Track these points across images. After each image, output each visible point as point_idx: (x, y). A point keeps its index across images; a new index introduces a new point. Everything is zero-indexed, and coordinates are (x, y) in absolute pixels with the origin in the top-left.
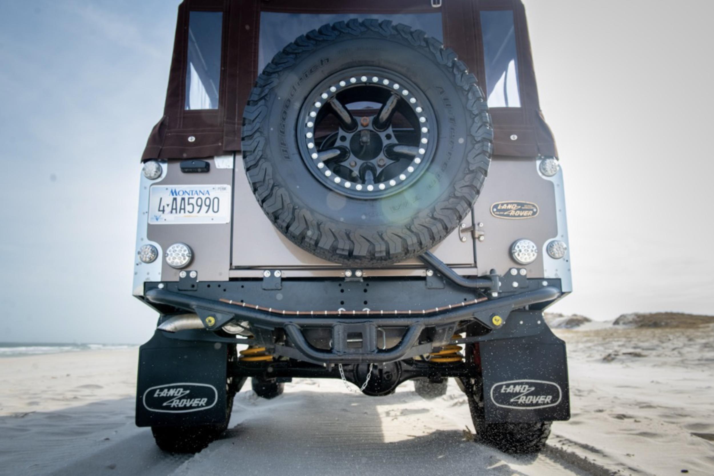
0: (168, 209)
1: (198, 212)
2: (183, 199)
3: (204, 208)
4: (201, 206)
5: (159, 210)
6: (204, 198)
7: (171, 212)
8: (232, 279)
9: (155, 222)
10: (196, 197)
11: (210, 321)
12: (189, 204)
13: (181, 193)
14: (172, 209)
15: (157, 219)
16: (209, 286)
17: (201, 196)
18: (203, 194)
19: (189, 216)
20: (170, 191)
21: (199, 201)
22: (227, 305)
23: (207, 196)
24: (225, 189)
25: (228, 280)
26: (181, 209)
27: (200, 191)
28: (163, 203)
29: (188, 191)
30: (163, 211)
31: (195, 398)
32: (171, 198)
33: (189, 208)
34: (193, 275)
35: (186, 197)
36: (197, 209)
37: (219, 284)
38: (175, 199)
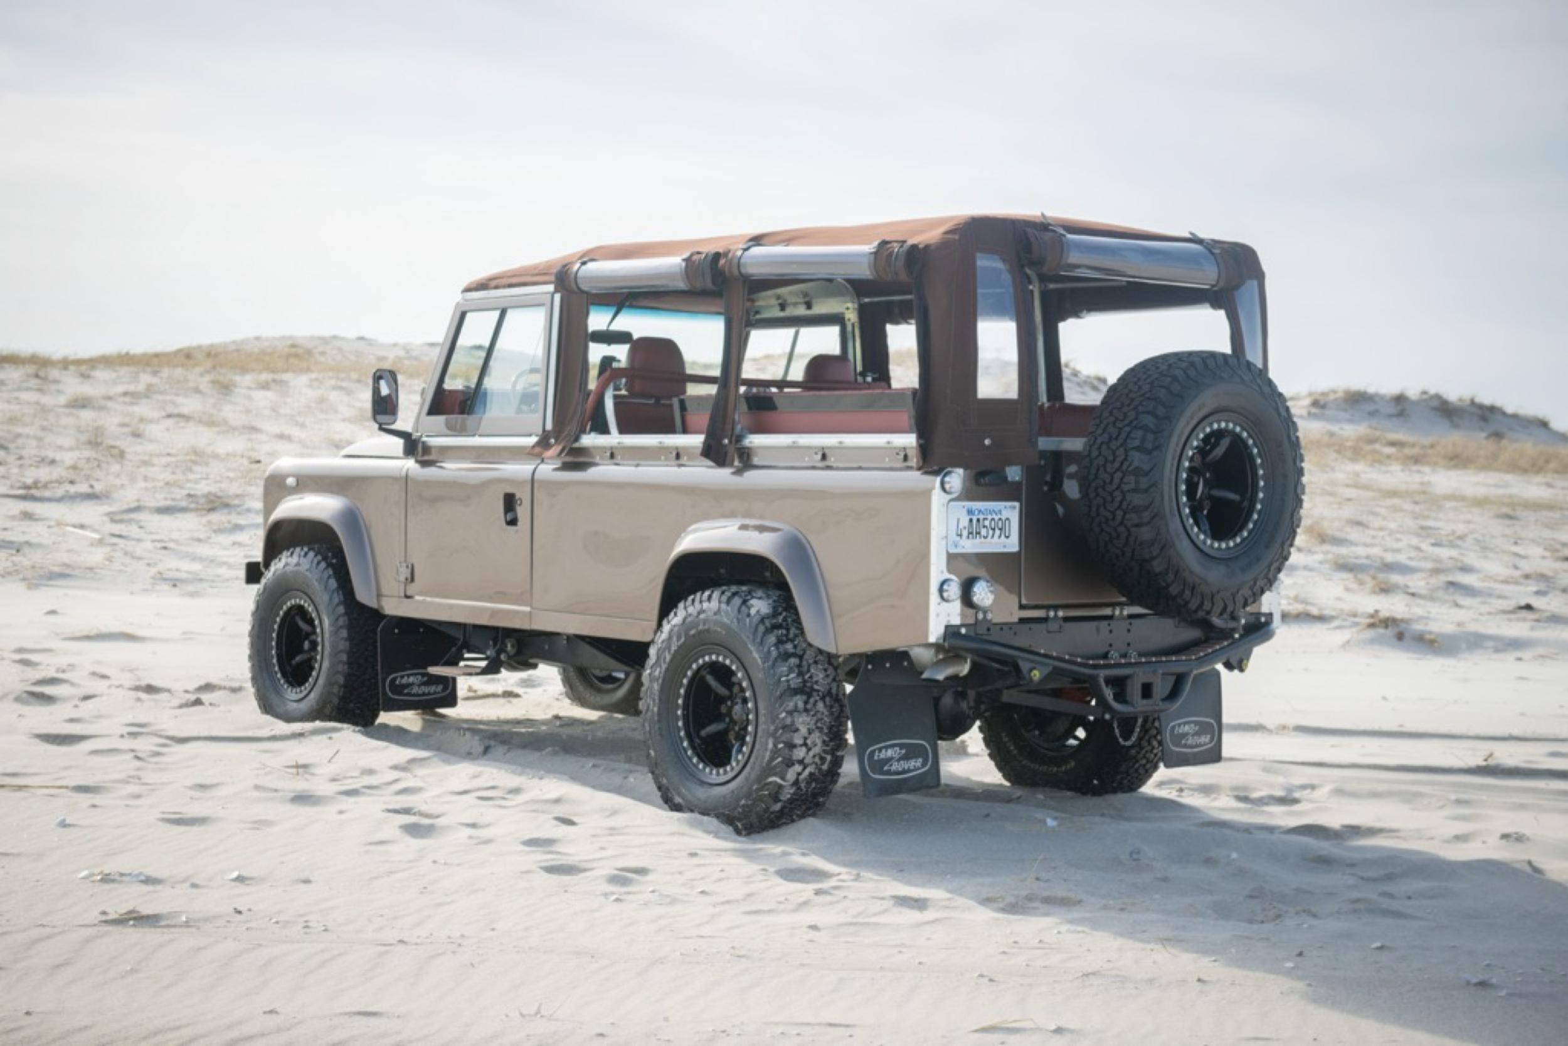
0: (965, 533)
1: (993, 536)
2: (978, 520)
3: (998, 532)
4: (994, 529)
5: (958, 535)
6: (996, 518)
7: (968, 537)
8: (1022, 621)
9: (952, 550)
10: (990, 517)
11: (1035, 675)
12: (984, 527)
13: (976, 512)
14: (970, 533)
15: (956, 546)
16: (1002, 629)
17: (994, 516)
18: (996, 514)
19: (985, 543)
20: (966, 509)
21: (993, 522)
22: (1038, 654)
23: (999, 516)
24: (1014, 508)
25: (1016, 620)
26: (977, 533)
27: (994, 511)
28: (961, 526)
29: (982, 509)
30: (961, 535)
31: (911, 758)
32: (967, 518)
33: (984, 532)
34: (989, 616)
35: (981, 517)
36: (991, 532)
37: (1010, 625)
38: (971, 520)
